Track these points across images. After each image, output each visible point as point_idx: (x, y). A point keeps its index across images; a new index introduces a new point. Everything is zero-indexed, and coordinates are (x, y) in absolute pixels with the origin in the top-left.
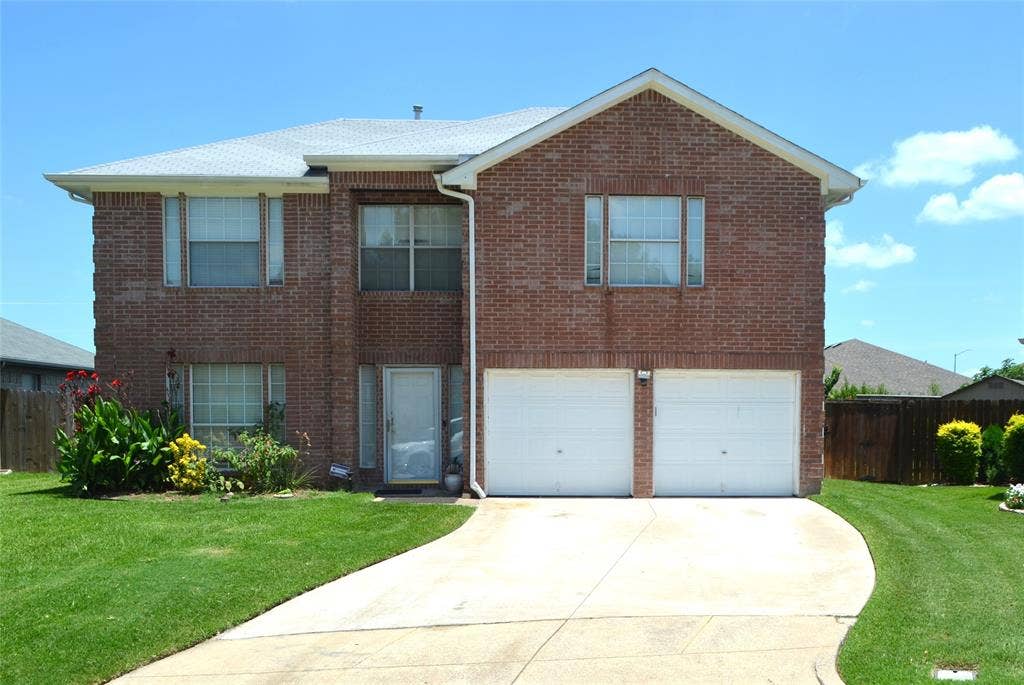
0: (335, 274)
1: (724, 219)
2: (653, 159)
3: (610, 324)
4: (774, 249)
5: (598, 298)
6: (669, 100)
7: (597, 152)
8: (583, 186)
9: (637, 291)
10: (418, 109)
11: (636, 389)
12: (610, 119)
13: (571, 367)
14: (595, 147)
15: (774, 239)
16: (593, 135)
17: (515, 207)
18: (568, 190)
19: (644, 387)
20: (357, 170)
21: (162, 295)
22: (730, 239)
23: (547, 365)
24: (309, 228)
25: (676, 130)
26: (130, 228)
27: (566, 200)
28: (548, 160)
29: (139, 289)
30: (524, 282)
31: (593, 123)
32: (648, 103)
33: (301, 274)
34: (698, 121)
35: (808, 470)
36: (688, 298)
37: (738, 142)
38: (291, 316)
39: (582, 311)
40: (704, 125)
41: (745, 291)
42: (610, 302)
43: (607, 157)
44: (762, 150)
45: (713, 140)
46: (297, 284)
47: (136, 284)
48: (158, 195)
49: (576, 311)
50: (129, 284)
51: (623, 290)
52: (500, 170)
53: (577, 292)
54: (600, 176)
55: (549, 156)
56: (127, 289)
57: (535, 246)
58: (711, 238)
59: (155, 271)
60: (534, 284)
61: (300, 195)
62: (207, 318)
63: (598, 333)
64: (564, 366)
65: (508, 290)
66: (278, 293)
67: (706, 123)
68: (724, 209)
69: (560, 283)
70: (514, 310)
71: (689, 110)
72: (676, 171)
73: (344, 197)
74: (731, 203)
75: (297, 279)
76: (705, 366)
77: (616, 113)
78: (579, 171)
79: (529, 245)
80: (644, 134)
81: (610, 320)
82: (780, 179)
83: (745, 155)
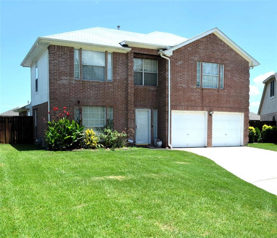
0: (130, 79)
1: (228, 71)
2: (213, 52)
3: (202, 98)
4: (239, 80)
5: (200, 91)
6: (217, 36)
7: (200, 49)
8: (196, 59)
9: (209, 89)
11: (208, 117)
12: (203, 40)
13: (193, 110)
14: (200, 48)
15: (239, 77)
16: (199, 44)
17: (180, 63)
18: (193, 59)
19: (210, 115)
20: (137, 47)
21: (74, 82)
22: (229, 76)
23: (187, 109)
24: (120, 64)
25: (218, 45)
26: (63, 58)
27: (192, 62)
28: (188, 50)
29: (66, 80)
30: (182, 85)
31: (199, 41)
32: (212, 37)
33: (118, 78)
34: (223, 43)
36: (220, 92)
37: (232, 50)
38: (115, 91)
39: (196, 94)
40: (225, 45)
41: (233, 91)
42: (202, 92)
43: (202, 50)
44: (237, 53)
45: (226, 49)
46: (117, 81)
47: (65, 78)
48: (73, 48)
49: (194, 94)
50: (63, 78)
51: (206, 89)
52: (176, 51)
53: (195, 89)
54: (201, 56)
55: (189, 49)
56: (62, 79)
57: (185, 74)
58: (225, 76)
59: (71, 74)
60: (184, 86)
61: (118, 53)
62: (89, 91)
63: (200, 101)
64: (192, 110)
65: (178, 87)
66: (111, 84)
67: (225, 44)
68: (228, 68)
69: (190, 86)
70: (179, 93)
71: (221, 40)
72: (218, 56)
73: (132, 55)
74: (230, 67)
75: (117, 80)
76: (224, 111)
77: (205, 38)
78: (196, 54)
79: (183, 74)
80: (211, 45)
81: (202, 97)
82: (240, 61)
83: (233, 54)
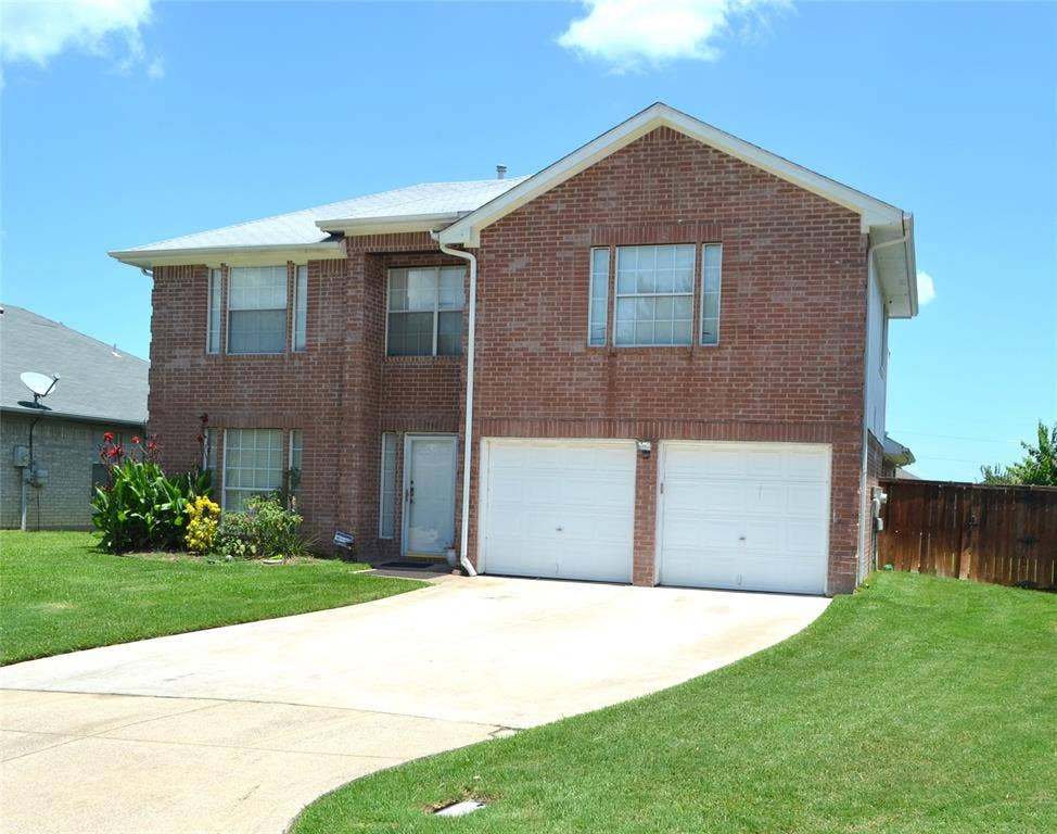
0: (349, 340)
1: (744, 267)
2: (664, 203)
3: (612, 387)
4: (802, 299)
5: (599, 359)
6: (684, 136)
7: (605, 199)
8: (587, 238)
9: (642, 351)
10: (501, 169)
11: (638, 462)
12: (617, 163)
13: (569, 436)
14: (601, 194)
15: (802, 289)
16: (600, 182)
17: (516, 265)
18: (572, 243)
19: (647, 460)
20: (371, 234)
21: (203, 362)
22: (750, 290)
23: (544, 434)
24: (330, 294)
25: (691, 169)
26: (180, 299)
27: (569, 254)
28: (551, 212)
29: (184, 357)
30: (524, 344)
31: (600, 168)
32: (660, 142)
33: (321, 340)
34: (715, 157)
35: (837, 564)
36: (699, 359)
37: (762, 177)
38: (310, 382)
39: (584, 374)
40: (722, 161)
41: (766, 349)
42: (612, 365)
43: (614, 204)
44: (790, 185)
45: (732, 178)
46: (316, 350)
47: (183, 352)
48: (204, 267)
49: (576, 374)
50: (177, 352)
51: (627, 352)
52: (503, 225)
53: (579, 354)
54: (606, 226)
55: (553, 207)
56: (175, 357)
57: (536, 305)
58: (728, 289)
59: (199, 341)
60: (533, 346)
61: (323, 261)
62: (239, 384)
63: (599, 399)
64: (561, 435)
65: (507, 353)
66: (300, 359)
67: (725, 160)
68: (744, 256)
69: (561, 344)
70: (513, 374)
71: (706, 146)
72: (689, 215)
73: (360, 261)
74: (751, 248)
75: (316, 345)
76: (717, 438)
77: (625, 155)
78: (584, 221)
79: (531, 305)
80: (655, 176)
81: (612, 385)
82: (810, 217)
83: (769, 193)
